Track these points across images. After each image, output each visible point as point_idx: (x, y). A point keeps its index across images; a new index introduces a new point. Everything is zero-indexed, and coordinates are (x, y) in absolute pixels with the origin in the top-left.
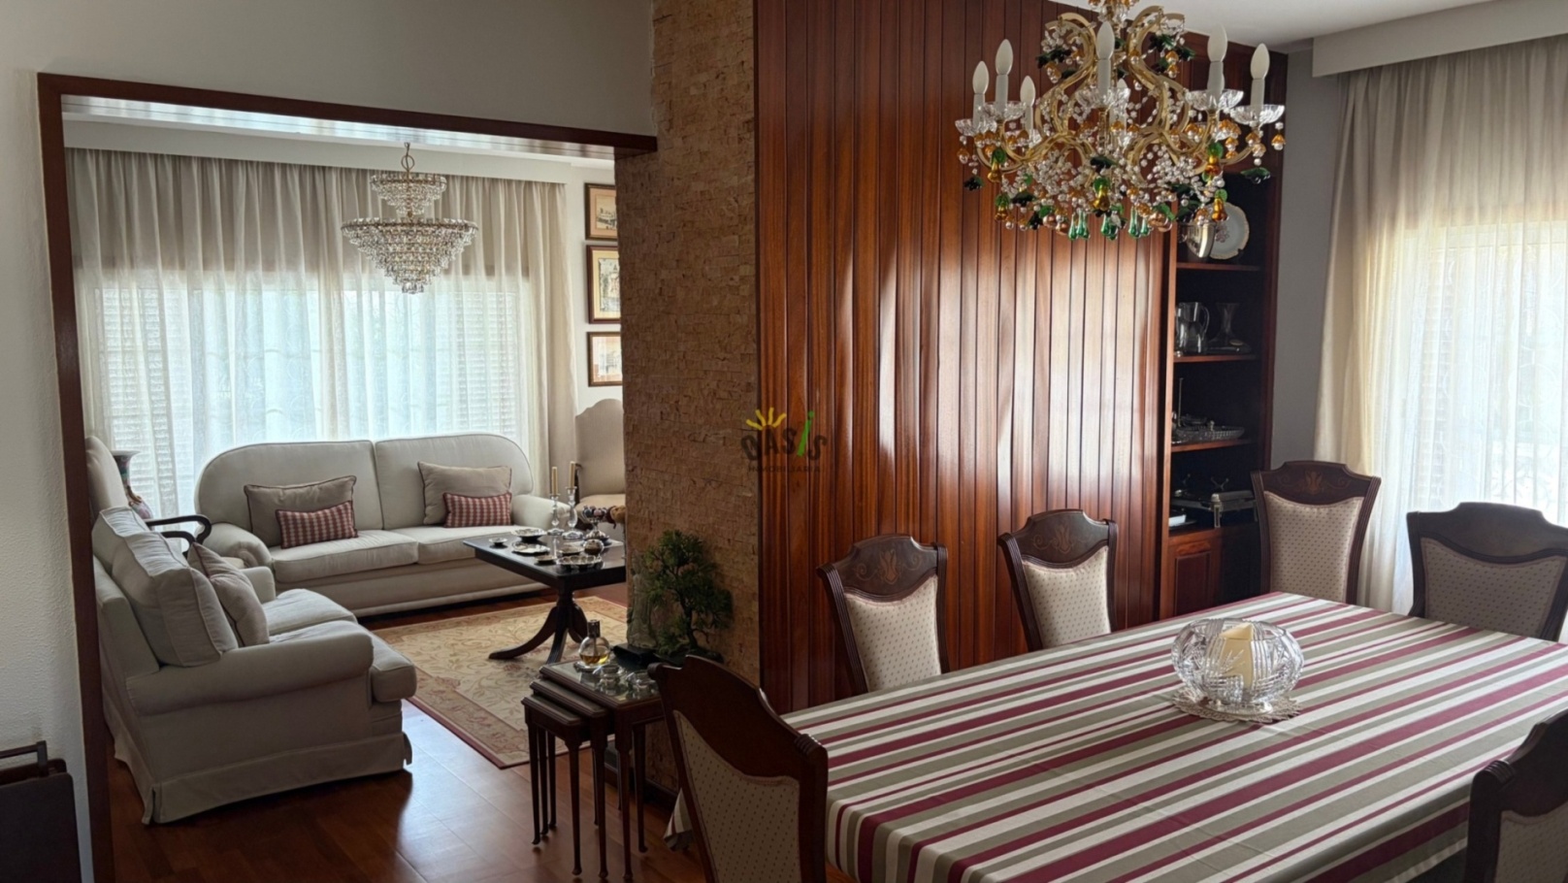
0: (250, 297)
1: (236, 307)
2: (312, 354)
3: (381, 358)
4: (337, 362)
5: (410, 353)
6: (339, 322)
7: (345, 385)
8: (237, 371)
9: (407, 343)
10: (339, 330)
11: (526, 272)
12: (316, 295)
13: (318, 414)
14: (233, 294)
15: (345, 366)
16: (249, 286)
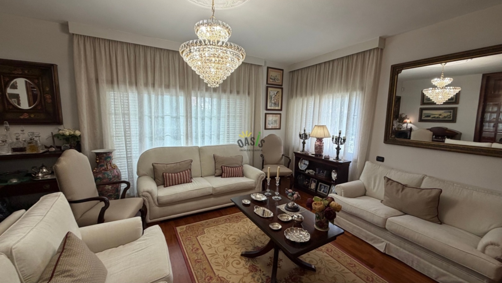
0: (160, 97)
1: (155, 100)
2: (181, 117)
3: (203, 119)
4: (189, 120)
5: (213, 118)
6: (190, 106)
7: (191, 127)
8: (154, 122)
9: (212, 114)
10: (190, 109)
11: (249, 94)
12: (183, 97)
13: (182, 137)
14: (154, 95)
15: (191, 121)
16: (160, 93)
